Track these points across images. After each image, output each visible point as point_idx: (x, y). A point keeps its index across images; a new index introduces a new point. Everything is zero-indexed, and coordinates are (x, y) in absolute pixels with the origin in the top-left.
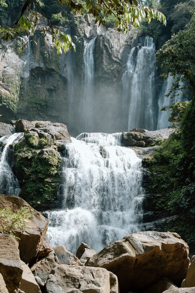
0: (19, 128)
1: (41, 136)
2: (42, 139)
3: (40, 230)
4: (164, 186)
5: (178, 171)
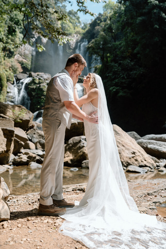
0: (30, 76)
2: (40, 80)
3: (30, 118)
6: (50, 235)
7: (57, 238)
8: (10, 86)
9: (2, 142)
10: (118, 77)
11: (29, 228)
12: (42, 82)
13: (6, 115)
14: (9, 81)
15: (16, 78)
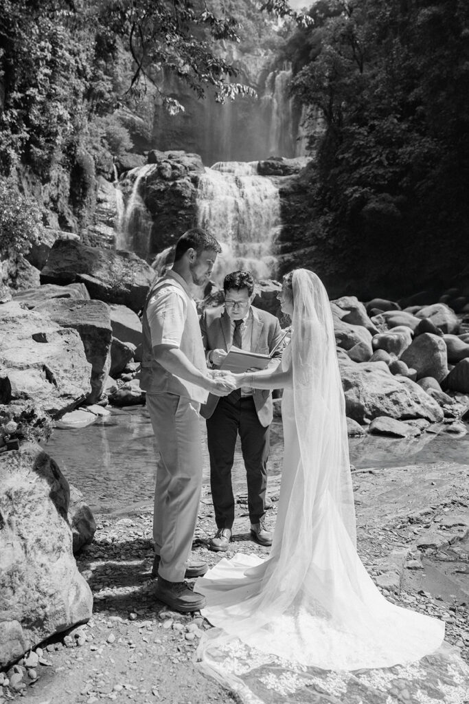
0: (152, 159)
1: (174, 167)
2: (176, 171)
3: (149, 282)
4: (303, 216)
5: (316, 201)
6: (174, 672)
7: (188, 682)
8: (104, 186)
9: (82, 373)
10: (367, 161)
11: (132, 646)
12: (179, 176)
13: (94, 277)
14: (102, 173)
15: (119, 167)
